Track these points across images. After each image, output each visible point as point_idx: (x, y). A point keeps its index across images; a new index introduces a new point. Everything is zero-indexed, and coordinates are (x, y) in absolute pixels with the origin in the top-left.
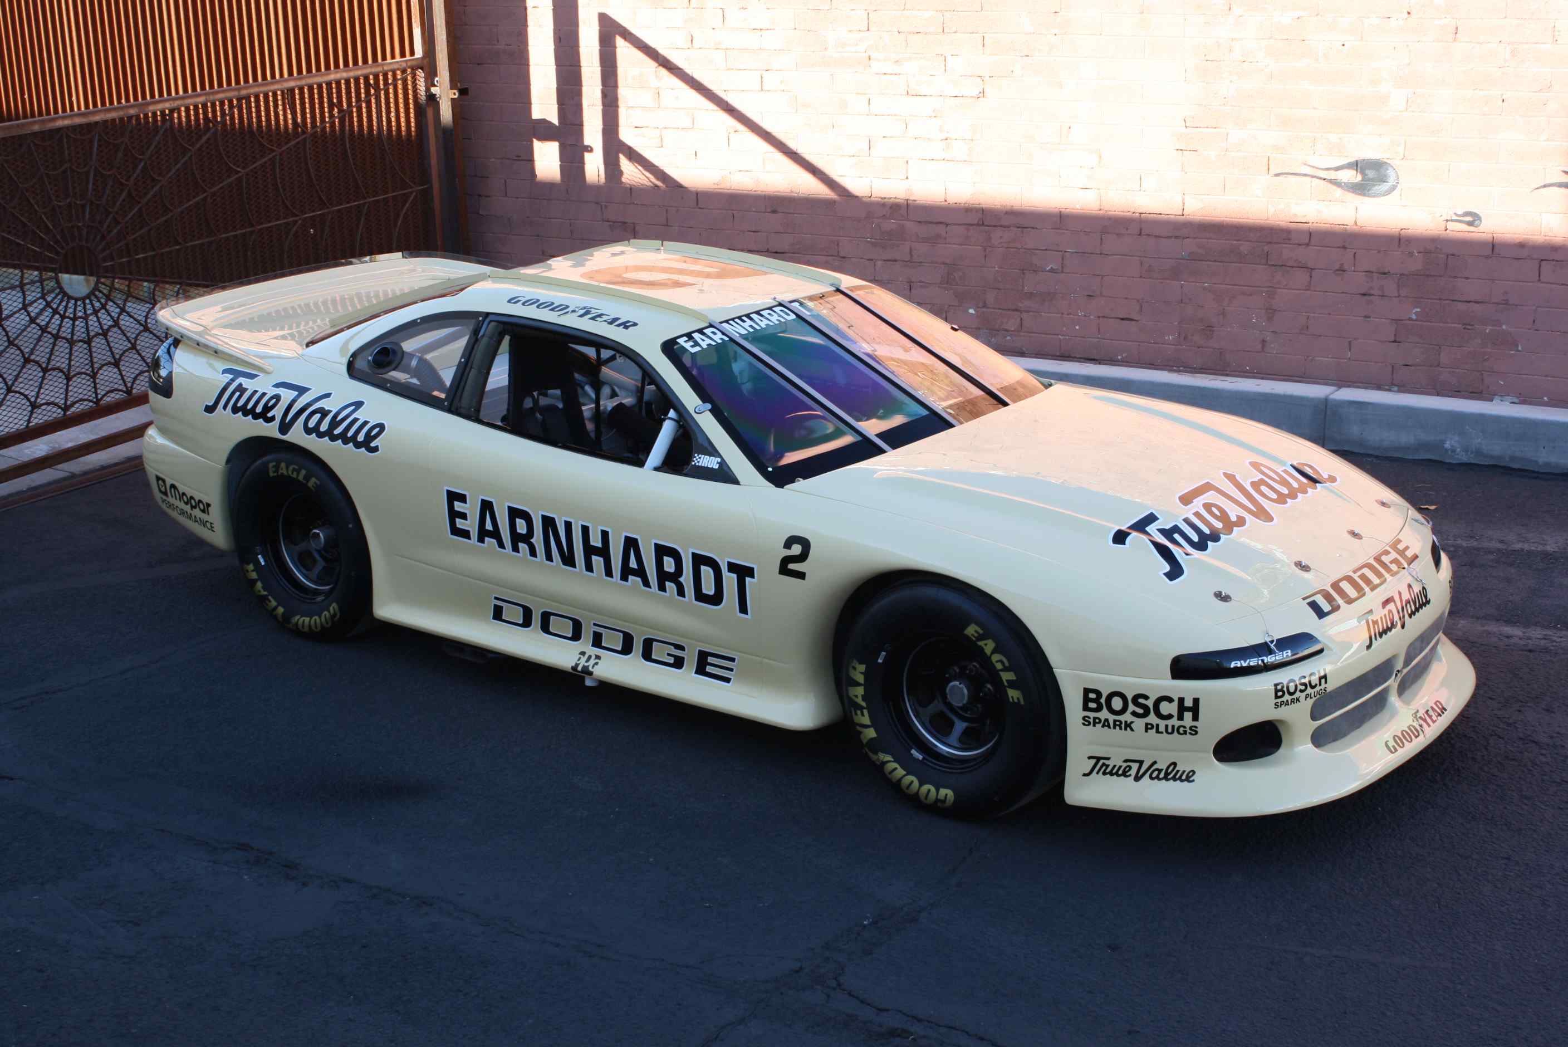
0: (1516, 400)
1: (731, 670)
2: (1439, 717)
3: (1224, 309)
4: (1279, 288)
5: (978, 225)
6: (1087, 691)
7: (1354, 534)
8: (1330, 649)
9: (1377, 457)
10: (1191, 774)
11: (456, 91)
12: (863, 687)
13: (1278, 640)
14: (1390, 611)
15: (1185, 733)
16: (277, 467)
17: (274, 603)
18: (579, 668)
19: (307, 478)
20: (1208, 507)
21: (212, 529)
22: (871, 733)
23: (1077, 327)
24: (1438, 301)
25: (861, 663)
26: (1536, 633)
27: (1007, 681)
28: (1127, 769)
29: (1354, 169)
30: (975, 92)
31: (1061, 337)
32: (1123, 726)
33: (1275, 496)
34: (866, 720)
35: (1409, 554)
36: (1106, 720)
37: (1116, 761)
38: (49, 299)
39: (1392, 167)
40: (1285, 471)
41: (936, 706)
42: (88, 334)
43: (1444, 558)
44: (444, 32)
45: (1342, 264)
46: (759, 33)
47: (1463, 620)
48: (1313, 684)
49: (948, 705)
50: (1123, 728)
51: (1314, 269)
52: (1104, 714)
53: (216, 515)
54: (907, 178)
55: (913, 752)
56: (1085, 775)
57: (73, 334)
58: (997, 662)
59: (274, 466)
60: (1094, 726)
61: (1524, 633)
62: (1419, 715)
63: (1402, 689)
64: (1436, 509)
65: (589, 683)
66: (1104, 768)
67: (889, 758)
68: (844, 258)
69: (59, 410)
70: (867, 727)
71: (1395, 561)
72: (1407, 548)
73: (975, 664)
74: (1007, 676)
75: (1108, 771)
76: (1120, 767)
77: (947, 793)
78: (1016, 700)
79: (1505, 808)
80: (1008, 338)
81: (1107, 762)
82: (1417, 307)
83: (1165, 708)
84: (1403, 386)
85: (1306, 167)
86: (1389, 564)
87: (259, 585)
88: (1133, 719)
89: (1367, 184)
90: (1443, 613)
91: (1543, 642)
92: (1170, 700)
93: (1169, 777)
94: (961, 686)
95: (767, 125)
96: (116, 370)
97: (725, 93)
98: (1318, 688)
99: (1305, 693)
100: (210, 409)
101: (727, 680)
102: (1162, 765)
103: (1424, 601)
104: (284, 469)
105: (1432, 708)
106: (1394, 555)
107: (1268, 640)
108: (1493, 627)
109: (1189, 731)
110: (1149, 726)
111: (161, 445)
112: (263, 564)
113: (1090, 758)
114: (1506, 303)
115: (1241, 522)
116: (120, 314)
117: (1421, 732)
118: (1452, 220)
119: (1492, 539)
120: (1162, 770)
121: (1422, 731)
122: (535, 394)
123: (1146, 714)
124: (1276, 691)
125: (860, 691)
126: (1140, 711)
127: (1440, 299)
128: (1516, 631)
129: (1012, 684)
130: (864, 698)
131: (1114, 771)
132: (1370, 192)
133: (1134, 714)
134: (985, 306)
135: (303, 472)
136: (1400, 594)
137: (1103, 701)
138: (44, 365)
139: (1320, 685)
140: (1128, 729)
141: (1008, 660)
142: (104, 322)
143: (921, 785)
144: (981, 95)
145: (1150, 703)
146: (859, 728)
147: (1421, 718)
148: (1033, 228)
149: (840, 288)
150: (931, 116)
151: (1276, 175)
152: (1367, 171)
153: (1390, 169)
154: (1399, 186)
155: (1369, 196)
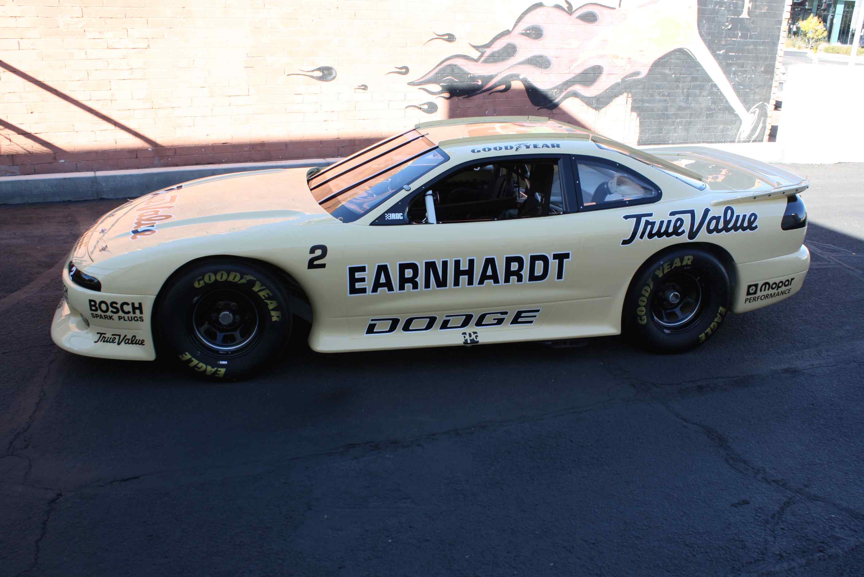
23: (203, 150)
29: (319, 71)
30: (144, 46)
31: (196, 155)
51: (305, 113)
54: (110, 89)
80: (169, 159)
85: (300, 71)
89: (325, 77)
118: (358, 89)
144: (148, 47)
150: (121, 59)
151: (288, 75)
152: (324, 71)
153: (333, 70)
154: (337, 76)
155: (326, 81)
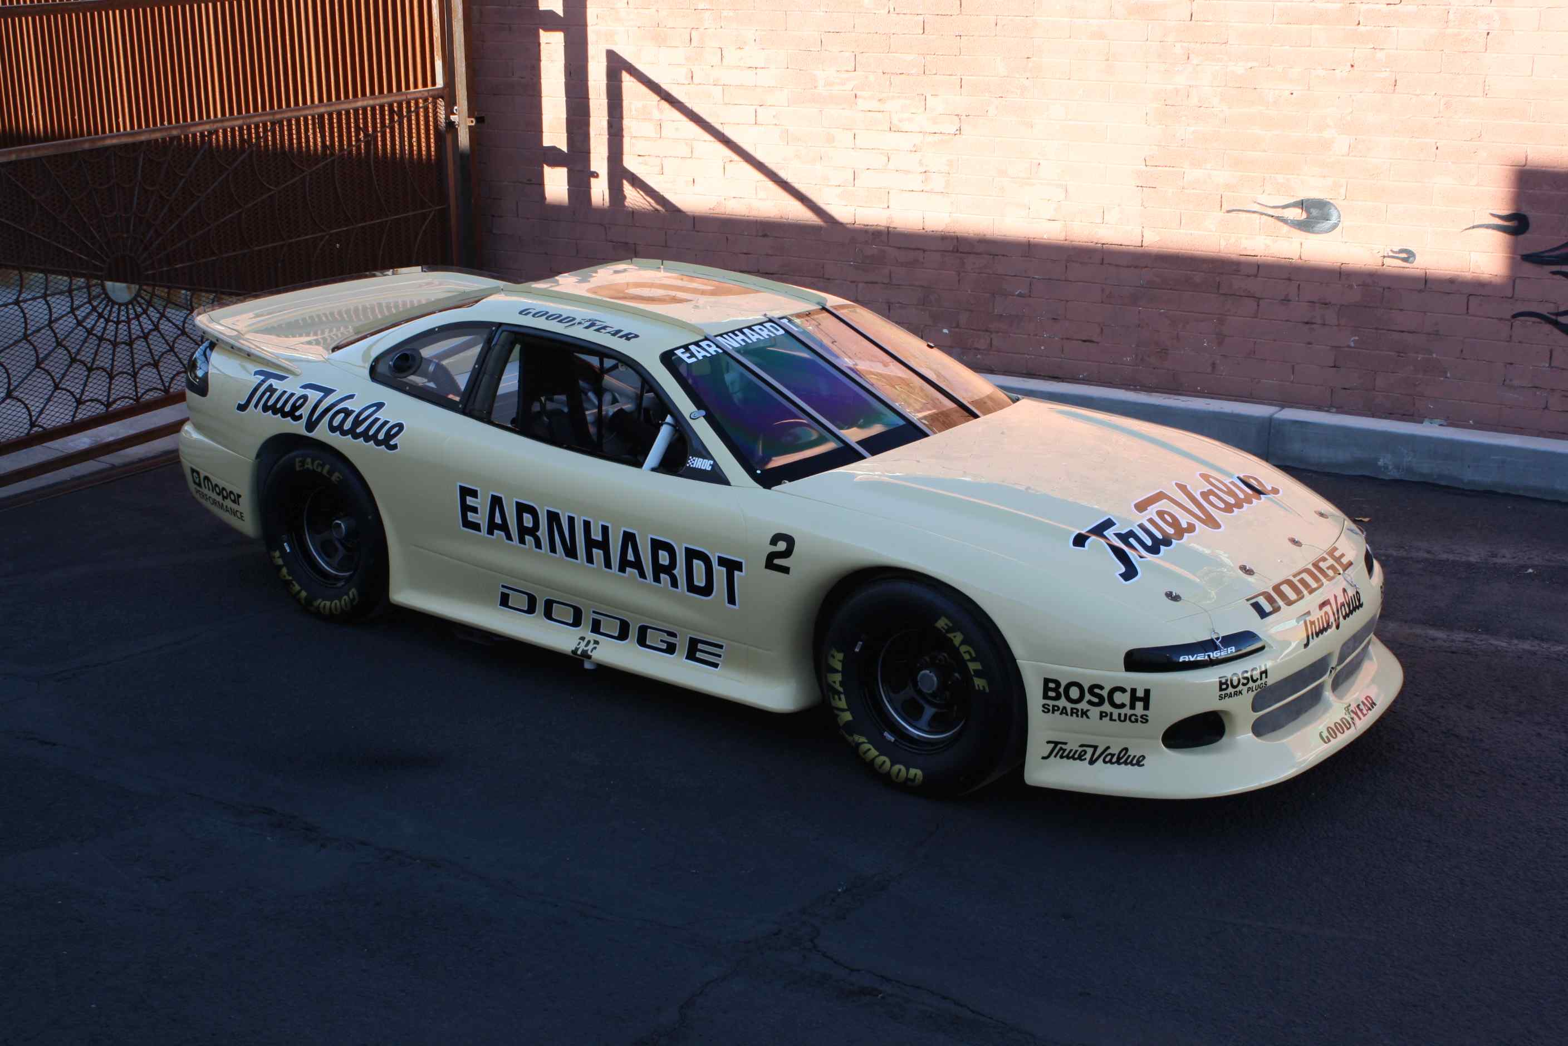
0: (1443, 422)
1: (720, 656)
2: (1369, 711)
3: (1178, 334)
4: (1230, 315)
5: (952, 251)
6: (1047, 681)
7: (1294, 541)
8: (1271, 647)
9: (1315, 472)
10: (1141, 758)
11: (473, 119)
12: (840, 674)
13: (1223, 637)
14: (1326, 613)
15: (1137, 721)
16: (303, 463)
17: (297, 587)
18: (579, 652)
19: (331, 472)
20: (1161, 514)
21: (241, 518)
22: (847, 716)
23: (1042, 348)
24: (1374, 331)
25: (839, 651)
26: (1459, 636)
27: (973, 670)
28: (1083, 753)
29: (1299, 208)
30: (953, 131)
31: (1028, 357)
32: (1080, 713)
33: (1222, 506)
34: (842, 704)
35: (1344, 561)
36: (1065, 708)
37: (1073, 746)
38: (95, 304)
39: (1334, 206)
40: (1232, 483)
41: (909, 692)
42: (130, 337)
43: (1376, 566)
44: (464, 64)
45: (1288, 295)
46: (754, 71)
47: (1392, 623)
48: (1255, 678)
49: (920, 692)
50: (1080, 715)
51: (1262, 299)
52: (1062, 702)
53: (246, 506)
54: (888, 207)
55: (886, 734)
56: (1043, 758)
57: (116, 337)
58: (965, 652)
59: (300, 462)
60: (1053, 713)
61: (1448, 636)
62: (1351, 708)
63: (1335, 686)
64: (1370, 520)
65: (587, 665)
66: (1061, 752)
67: (863, 739)
68: (829, 279)
69: (102, 407)
70: (843, 710)
71: (1331, 567)
72: (1343, 555)
73: (945, 655)
74: (973, 666)
75: (1065, 754)
76: (1076, 751)
77: (916, 773)
78: (981, 688)
79: (1428, 795)
80: (979, 356)
81: (1064, 747)
82: (1355, 336)
83: (1119, 698)
84: (1341, 407)
85: (1255, 204)
86: (1326, 570)
87: (284, 570)
88: (1089, 707)
89: (1312, 222)
90: (1375, 615)
91: (1465, 645)
92: (1123, 690)
93: (1121, 761)
94: (931, 674)
95: (760, 156)
96: (154, 370)
97: (721, 126)
98: (1259, 682)
99: (1248, 686)
100: (242, 408)
101: (715, 665)
102: (1115, 750)
103: (1357, 604)
104: (310, 463)
105: (1363, 702)
106: (1330, 561)
107: (1214, 637)
108: (1418, 630)
109: (1140, 719)
110: (1104, 714)
111: (196, 440)
112: (288, 551)
113: (1049, 742)
114: (1437, 333)
115: (1191, 528)
116: (160, 319)
117: (1352, 725)
118: (1389, 257)
119: (1420, 549)
120: (1114, 755)
121: (1353, 723)
122: (543, 399)
123: (1101, 703)
124: (1221, 684)
125: (838, 677)
126: (1096, 700)
127: (1376, 329)
128: (1440, 634)
129: (978, 674)
130: (842, 684)
131: (1071, 755)
132: (1314, 229)
133: (1090, 702)
134: (958, 326)
135: (327, 467)
136: (1336, 597)
137: (1061, 690)
138: (89, 365)
139: (1261, 679)
140: (1084, 716)
141: (975, 651)
142: (145, 326)
143: (892, 766)
144: (958, 132)
145: (1105, 693)
146: (836, 712)
147: (1352, 711)
148: (1004, 255)
149: (826, 307)
150: (911, 151)
151: (1228, 212)
152: (1312, 210)
153: (1333, 208)
154: (1340, 224)
155: (1313, 232)
